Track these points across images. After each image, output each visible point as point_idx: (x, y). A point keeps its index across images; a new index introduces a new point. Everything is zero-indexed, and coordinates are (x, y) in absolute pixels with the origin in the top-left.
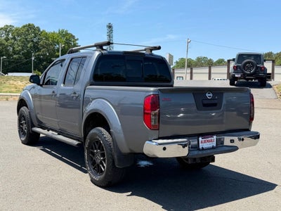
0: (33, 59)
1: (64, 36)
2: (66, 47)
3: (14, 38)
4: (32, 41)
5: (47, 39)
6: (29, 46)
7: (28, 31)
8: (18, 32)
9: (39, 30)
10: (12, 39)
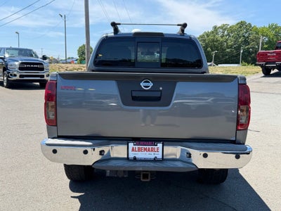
0: (242, 51)
1: (274, 29)
2: (275, 40)
3: (228, 35)
4: (244, 36)
5: (257, 33)
6: (240, 40)
7: (240, 27)
8: (231, 30)
9: (250, 26)
10: (226, 36)
